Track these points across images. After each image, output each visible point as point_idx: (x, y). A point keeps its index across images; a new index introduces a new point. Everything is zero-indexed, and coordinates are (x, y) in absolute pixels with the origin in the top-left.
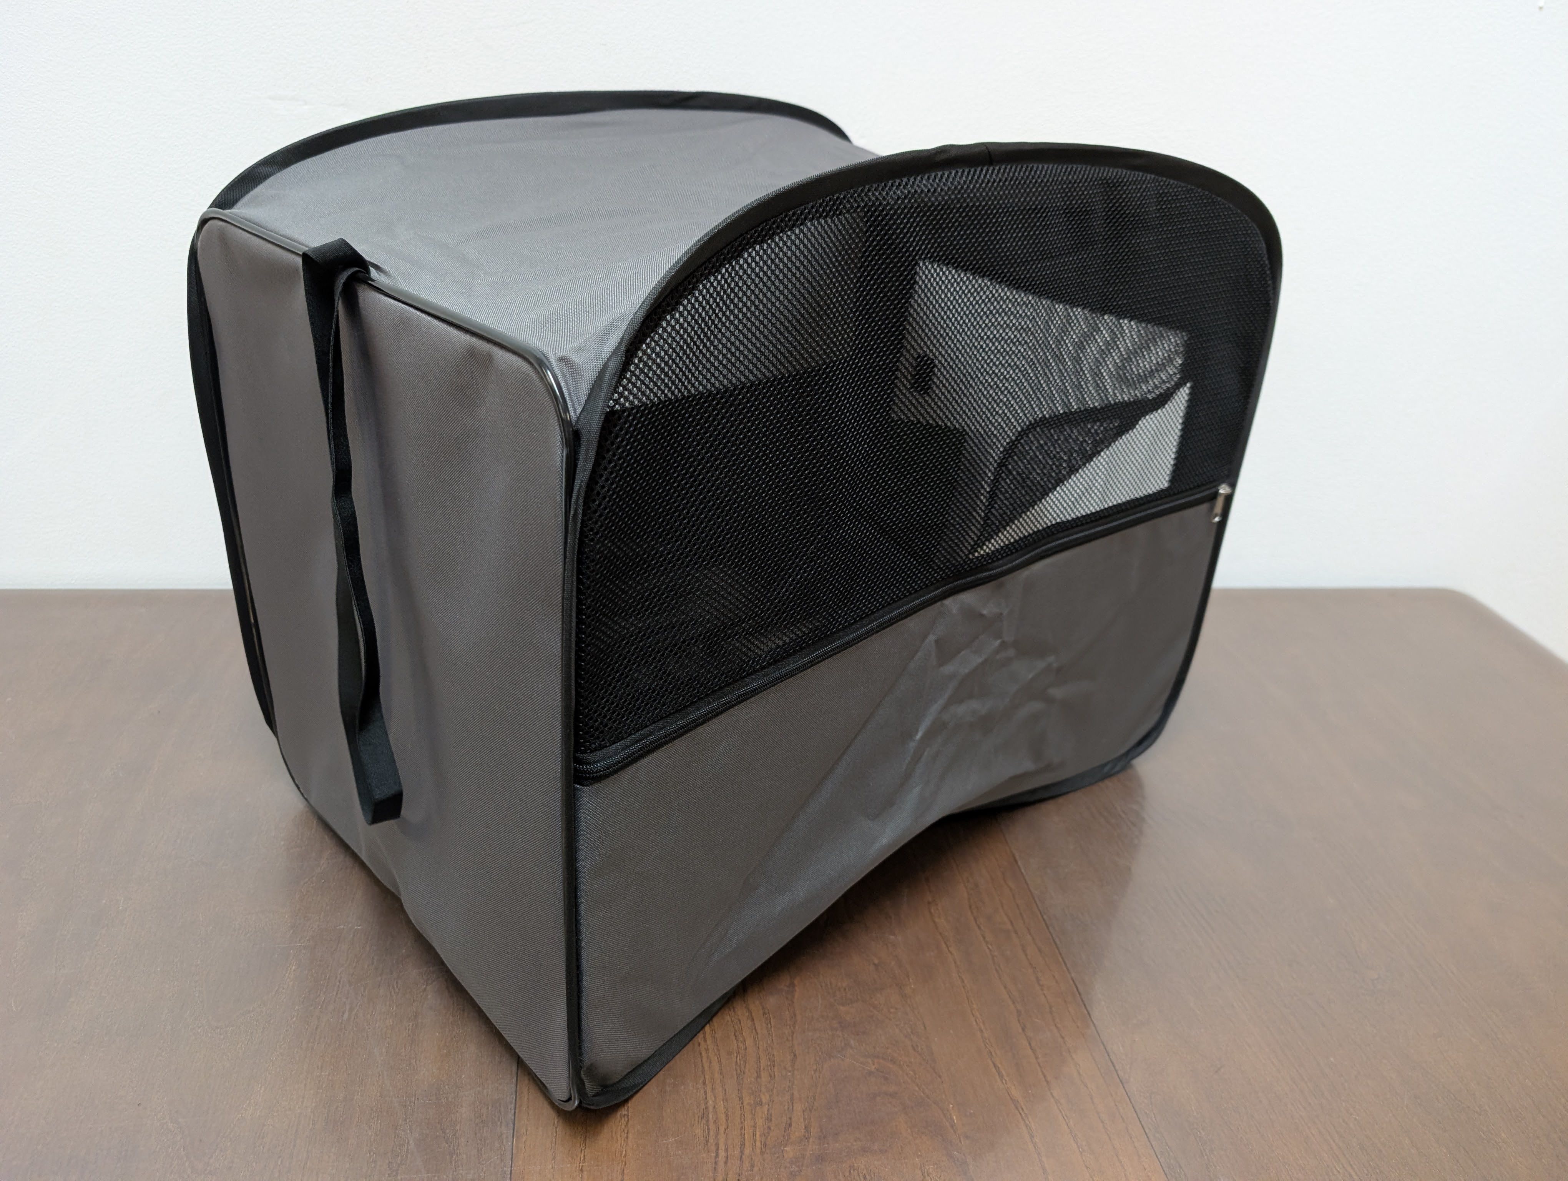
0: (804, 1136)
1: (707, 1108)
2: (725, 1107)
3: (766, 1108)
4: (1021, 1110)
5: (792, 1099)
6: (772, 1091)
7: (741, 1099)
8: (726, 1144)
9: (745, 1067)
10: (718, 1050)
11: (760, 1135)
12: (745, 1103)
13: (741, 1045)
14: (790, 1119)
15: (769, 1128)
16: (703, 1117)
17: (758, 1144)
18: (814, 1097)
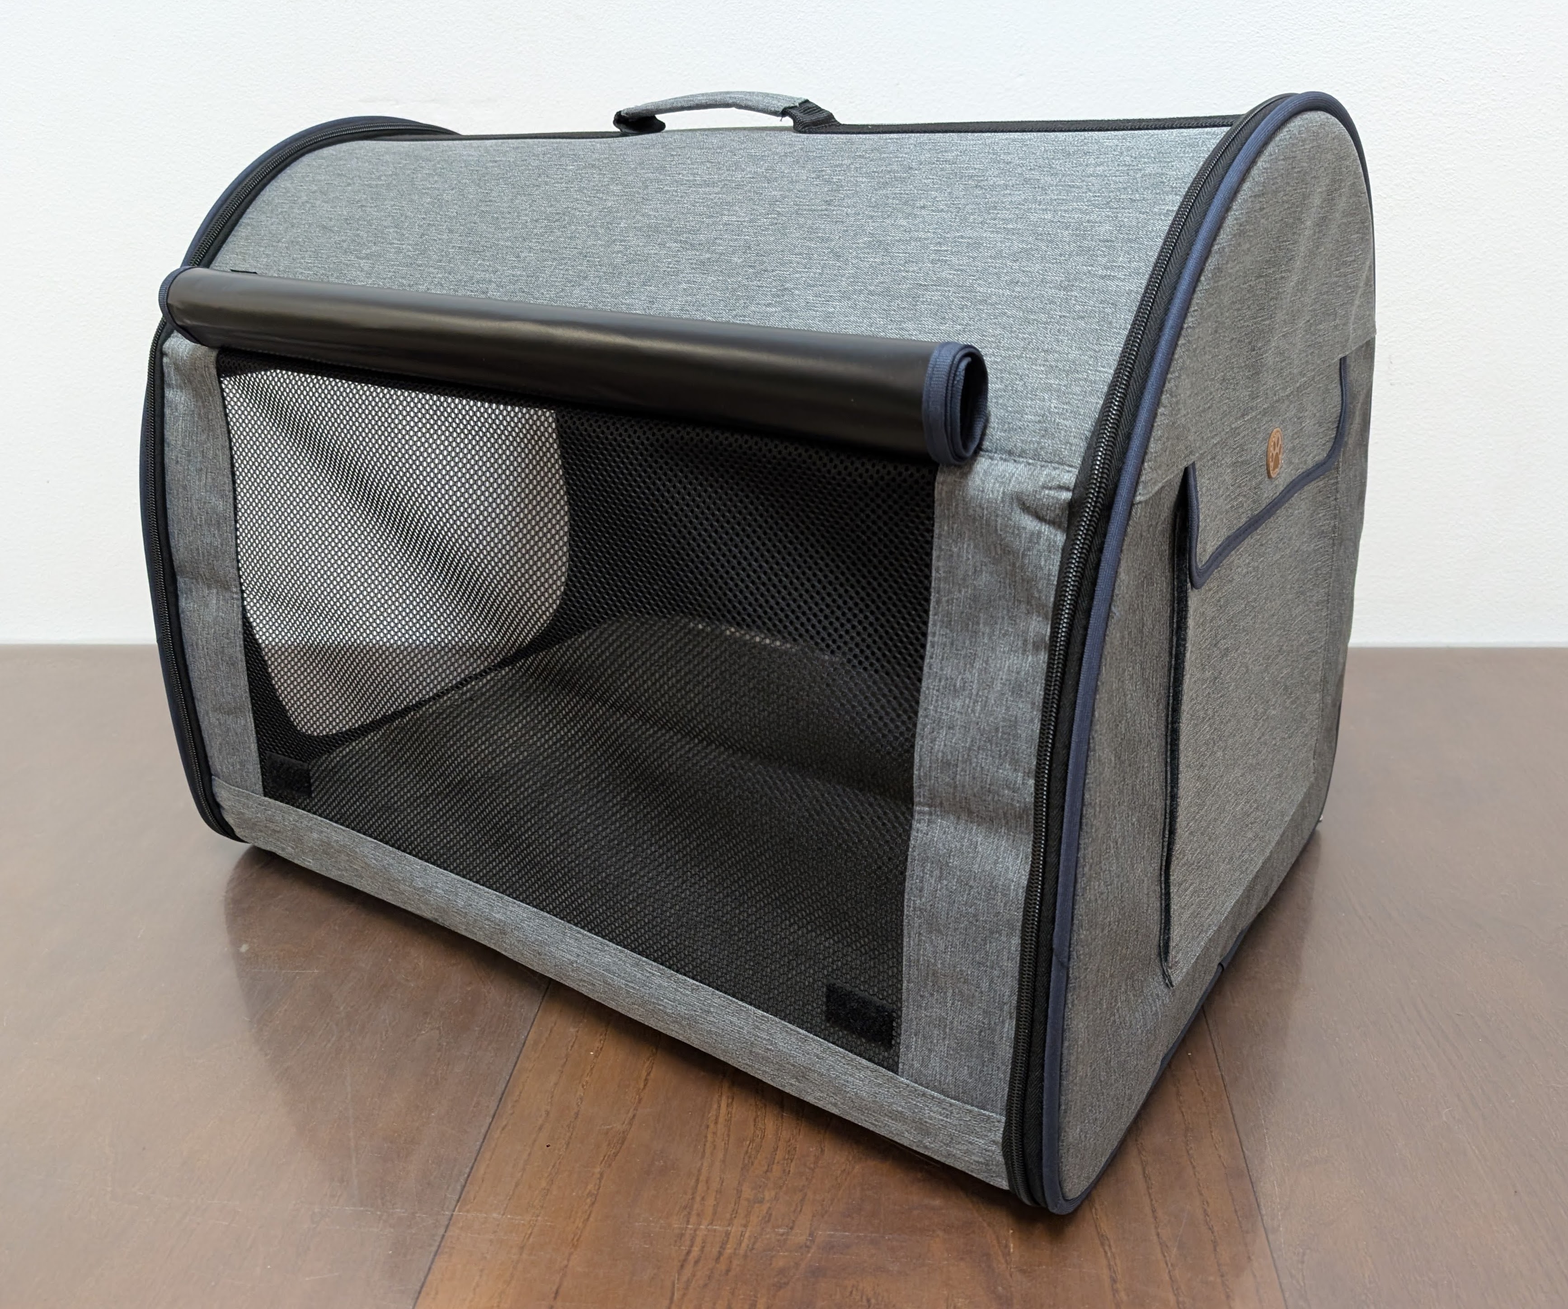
0: (805, 1244)
1: (693, 1198)
2: (715, 1201)
3: (766, 1206)
4: (1107, 1248)
5: (803, 1200)
6: (781, 1187)
7: (739, 1192)
8: (704, 1242)
9: (756, 1158)
10: (728, 1135)
11: (750, 1237)
12: (743, 1198)
13: (758, 1132)
14: (794, 1222)
15: (763, 1230)
16: (685, 1207)
17: (744, 1246)
18: (832, 1200)
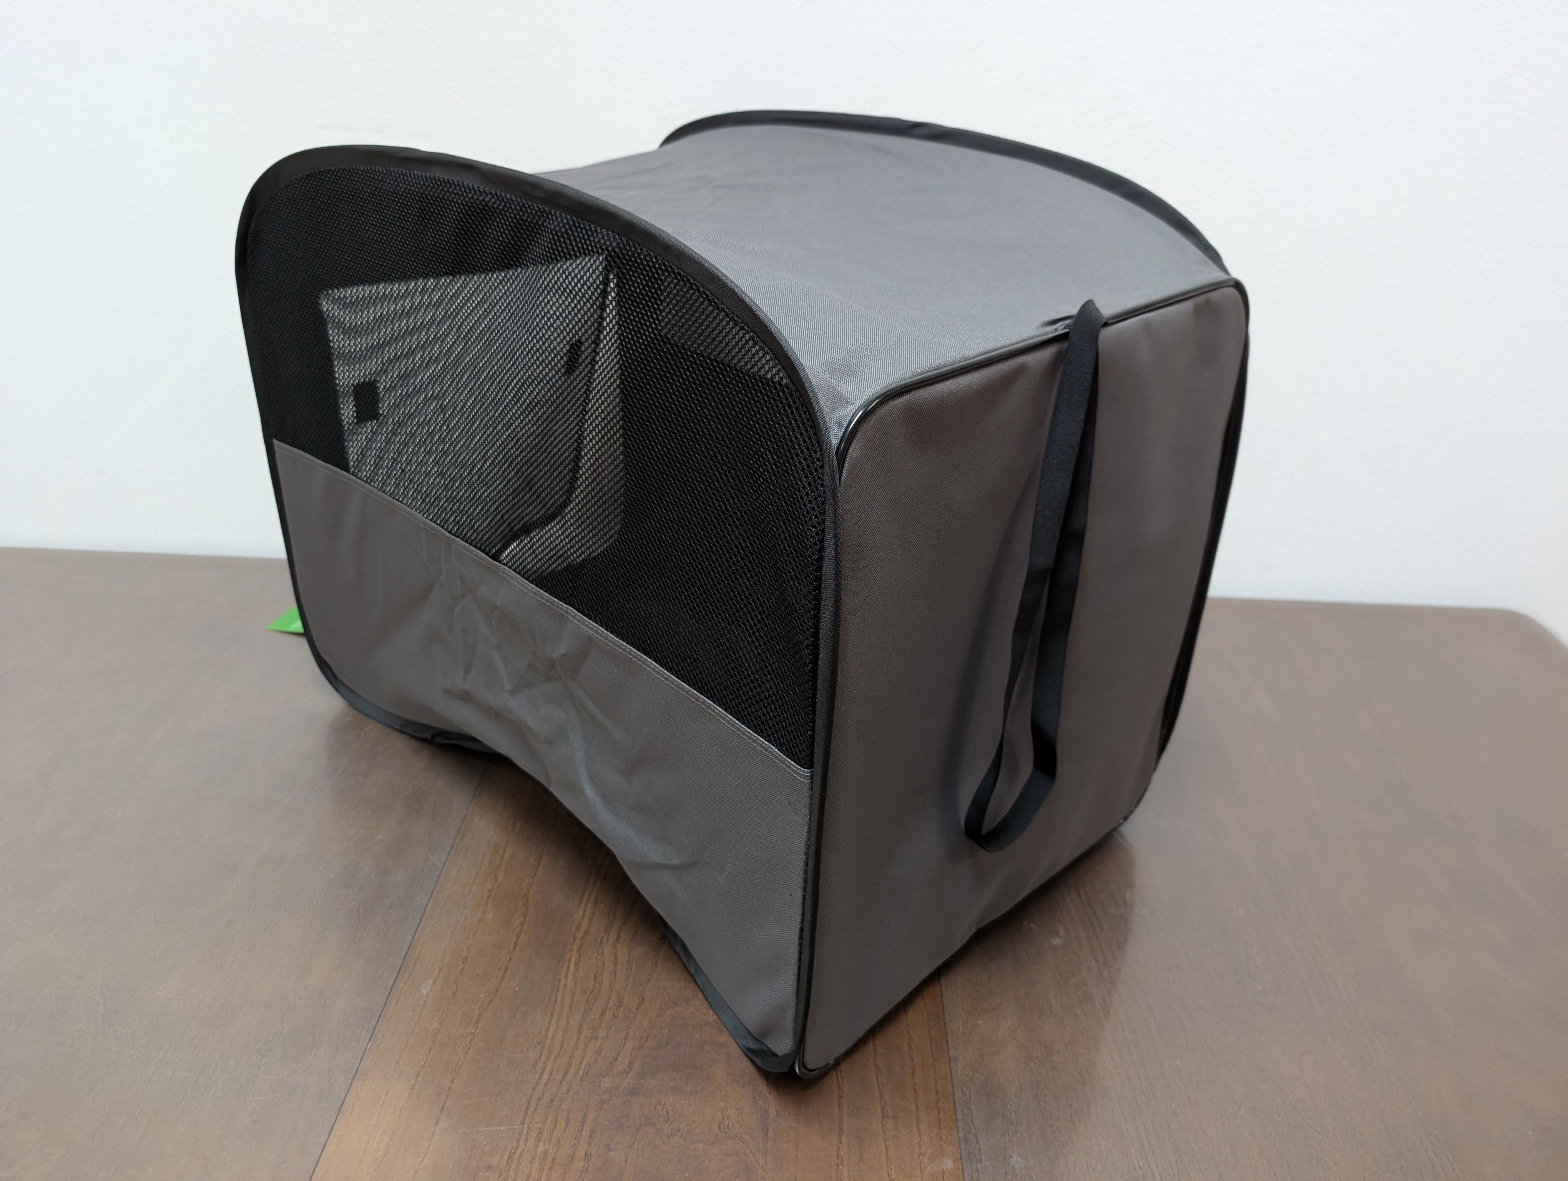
0: (625, 1070)
1: (547, 1036)
2: (563, 1037)
3: (599, 1042)
5: (626, 1038)
6: (611, 1027)
7: (580, 1031)
8: (552, 1069)
9: (594, 1005)
11: (586, 1065)
12: (583, 1035)
13: (597, 985)
14: (618, 1054)
15: (596, 1060)
16: (540, 1043)
17: (581, 1072)
18: (647, 1038)
